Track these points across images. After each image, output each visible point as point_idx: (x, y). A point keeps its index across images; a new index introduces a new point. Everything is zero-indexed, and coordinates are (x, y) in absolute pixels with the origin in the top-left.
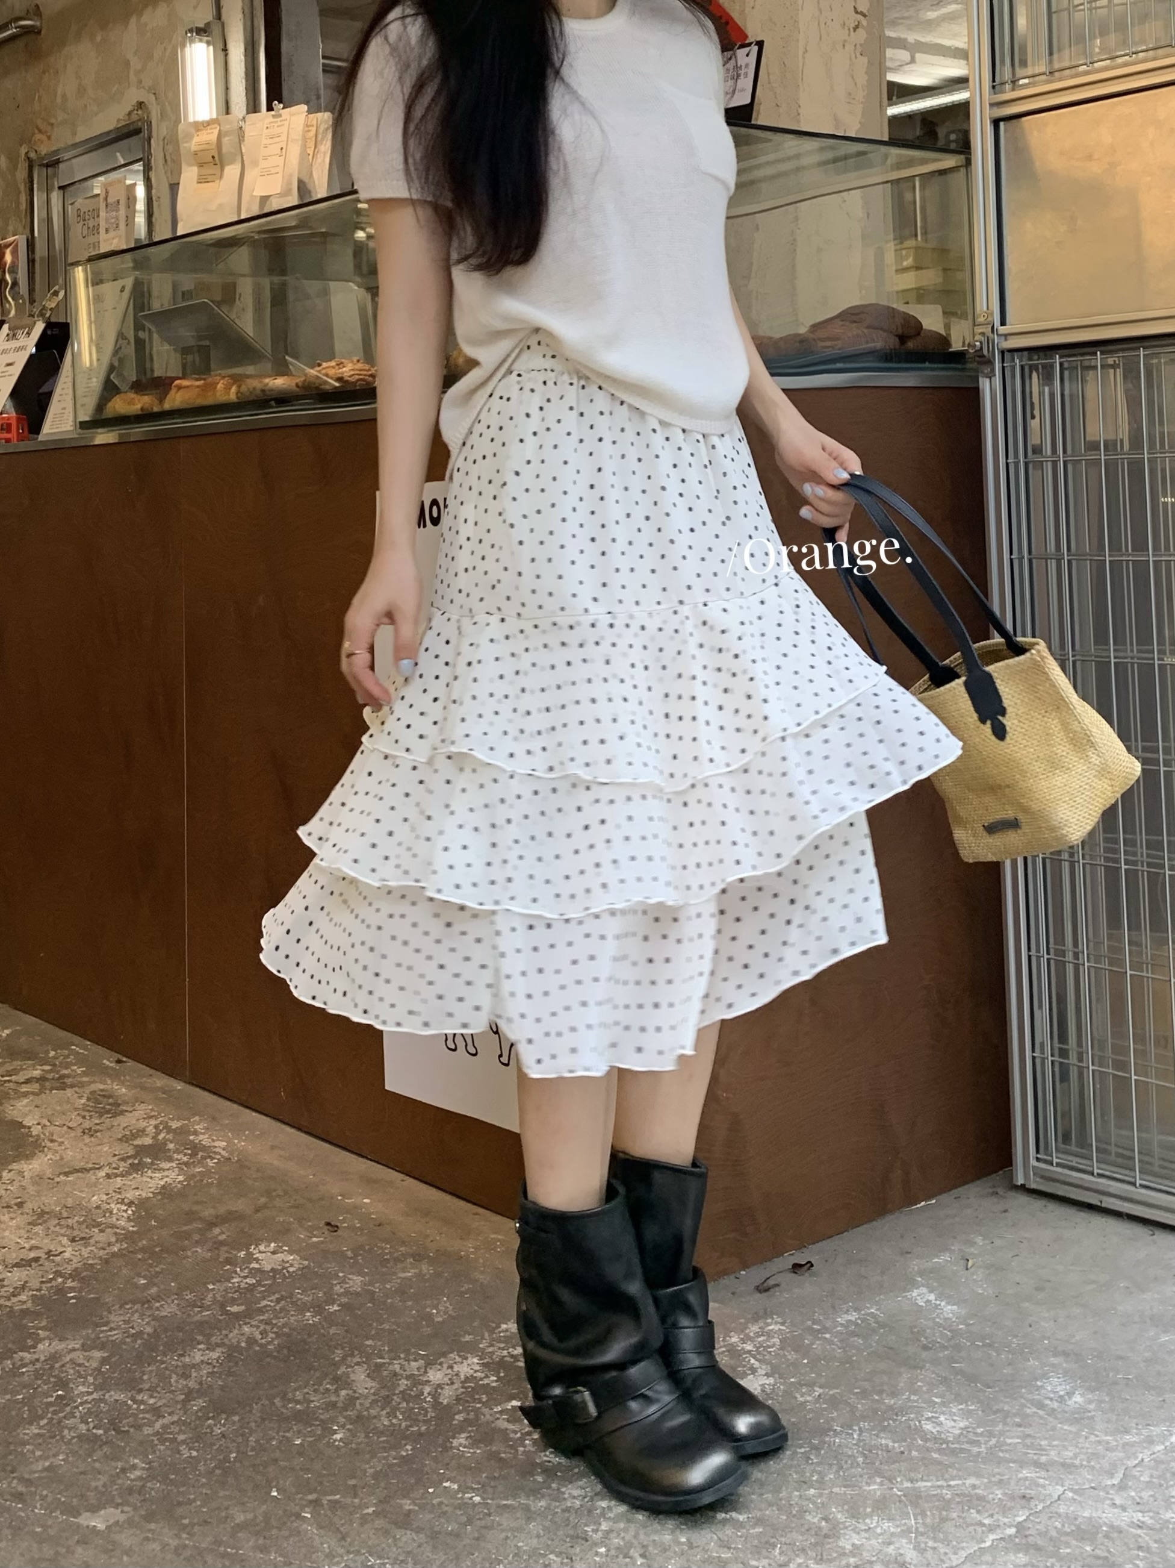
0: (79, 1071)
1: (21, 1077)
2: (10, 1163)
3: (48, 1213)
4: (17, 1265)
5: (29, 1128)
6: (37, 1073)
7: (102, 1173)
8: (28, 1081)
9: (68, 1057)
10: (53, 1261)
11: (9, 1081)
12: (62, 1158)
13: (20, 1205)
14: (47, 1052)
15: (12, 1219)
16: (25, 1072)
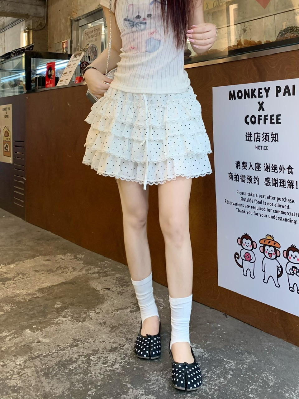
0: (110, 269)
1: (92, 271)
2: (96, 306)
3: (115, 327)
4: (110, 351)
5: (99, 291)
6: (96, 270)
7: (128, 310)
8: (94, 273)
9: (104, 265)
10: (122, 349)
11: (88, 273)
12: (114, 304)
13: (104, 323)
14: (98, 263)
15: (103, 329)
16: (92, 270)
